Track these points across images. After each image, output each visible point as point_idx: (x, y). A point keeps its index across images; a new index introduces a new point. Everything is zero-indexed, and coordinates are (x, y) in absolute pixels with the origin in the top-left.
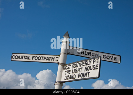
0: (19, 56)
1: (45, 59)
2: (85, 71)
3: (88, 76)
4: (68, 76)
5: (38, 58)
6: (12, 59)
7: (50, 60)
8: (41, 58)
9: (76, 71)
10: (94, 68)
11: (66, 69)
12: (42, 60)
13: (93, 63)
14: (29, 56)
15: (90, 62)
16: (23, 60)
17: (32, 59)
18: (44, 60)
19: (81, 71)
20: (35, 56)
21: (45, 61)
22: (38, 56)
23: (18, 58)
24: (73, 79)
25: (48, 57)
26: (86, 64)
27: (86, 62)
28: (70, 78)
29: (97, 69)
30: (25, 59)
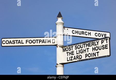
0: (10, 41)
1: (41, 42)
2: (93, 51)
3: (98, 56)
4: (72, 57)
5: (32, 42)
6: (3, 45)
7: (46, 43)
8: (36, 41)
9: (81, 52)
10: (103, 48)
11: (67, 51)
12: (37, 43)
13: (102, 44)
14: (22, 41)
15: (98, 43)
16: (16, 44)
17: (26, 43)
18: (39, 43)
19: (88, 52)
20: (29, 39)
21: (41, 44)
22: (32, 39)
23: (10, 43)
24: (79, 60)
25: (43, 40)
26: (93, 45)
27: (93, 43)
28: (74, 59)
29: (107, 48)
30: (18, 43)
